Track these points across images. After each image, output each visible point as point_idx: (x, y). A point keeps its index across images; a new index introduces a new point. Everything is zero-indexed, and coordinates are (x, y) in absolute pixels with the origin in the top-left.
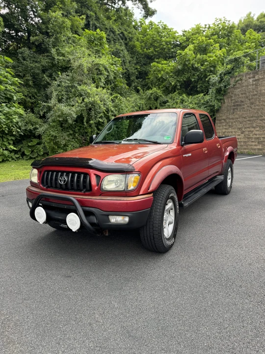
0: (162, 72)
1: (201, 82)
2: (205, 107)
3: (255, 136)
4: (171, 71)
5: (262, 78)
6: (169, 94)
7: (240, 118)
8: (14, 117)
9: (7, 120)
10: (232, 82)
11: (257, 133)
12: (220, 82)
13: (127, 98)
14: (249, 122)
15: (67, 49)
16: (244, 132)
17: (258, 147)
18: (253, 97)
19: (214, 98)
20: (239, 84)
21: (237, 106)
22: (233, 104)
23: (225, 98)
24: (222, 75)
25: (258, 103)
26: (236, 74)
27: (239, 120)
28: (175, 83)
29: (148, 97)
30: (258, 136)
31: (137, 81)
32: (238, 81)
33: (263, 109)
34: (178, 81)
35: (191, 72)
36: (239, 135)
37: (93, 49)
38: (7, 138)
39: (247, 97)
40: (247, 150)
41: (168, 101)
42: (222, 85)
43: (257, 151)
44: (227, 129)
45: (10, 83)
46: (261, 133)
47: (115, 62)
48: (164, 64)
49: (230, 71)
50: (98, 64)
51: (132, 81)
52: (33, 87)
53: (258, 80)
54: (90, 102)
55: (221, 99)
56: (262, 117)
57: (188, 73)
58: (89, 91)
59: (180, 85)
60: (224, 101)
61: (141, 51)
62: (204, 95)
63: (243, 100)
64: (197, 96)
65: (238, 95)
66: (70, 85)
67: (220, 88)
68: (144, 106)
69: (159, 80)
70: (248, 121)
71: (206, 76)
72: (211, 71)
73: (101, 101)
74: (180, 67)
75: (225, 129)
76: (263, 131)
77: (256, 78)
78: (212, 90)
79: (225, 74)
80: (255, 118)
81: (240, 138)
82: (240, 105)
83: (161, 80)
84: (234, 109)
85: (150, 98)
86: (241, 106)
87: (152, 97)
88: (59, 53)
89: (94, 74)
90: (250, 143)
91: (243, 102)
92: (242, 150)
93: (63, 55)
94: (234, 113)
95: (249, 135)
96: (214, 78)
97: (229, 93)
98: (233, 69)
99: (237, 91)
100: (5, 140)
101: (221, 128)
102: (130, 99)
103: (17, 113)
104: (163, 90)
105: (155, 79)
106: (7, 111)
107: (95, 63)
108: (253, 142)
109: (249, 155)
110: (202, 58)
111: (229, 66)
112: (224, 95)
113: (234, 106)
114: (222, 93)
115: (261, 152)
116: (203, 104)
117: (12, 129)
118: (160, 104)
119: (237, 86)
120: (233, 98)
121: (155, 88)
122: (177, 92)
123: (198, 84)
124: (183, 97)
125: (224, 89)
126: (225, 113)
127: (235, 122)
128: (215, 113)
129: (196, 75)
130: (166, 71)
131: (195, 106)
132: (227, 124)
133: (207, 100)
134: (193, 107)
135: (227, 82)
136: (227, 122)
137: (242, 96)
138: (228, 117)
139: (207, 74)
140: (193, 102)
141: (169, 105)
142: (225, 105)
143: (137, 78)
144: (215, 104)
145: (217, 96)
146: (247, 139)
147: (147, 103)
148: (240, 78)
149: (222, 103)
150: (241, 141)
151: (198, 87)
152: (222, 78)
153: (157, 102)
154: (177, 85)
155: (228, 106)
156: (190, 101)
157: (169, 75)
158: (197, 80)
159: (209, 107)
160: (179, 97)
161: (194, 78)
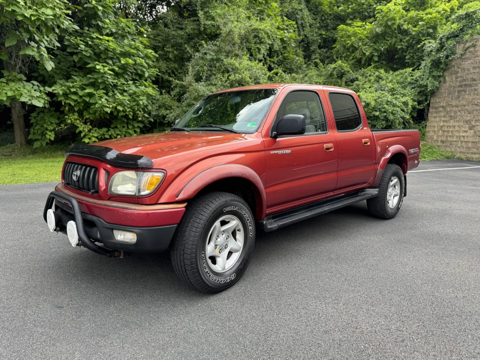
0: (352, 38)
1: (412, 51)
2: (414, 88)
4: (367, 37)
6: (360, 69)
7: (468, 105)
8: (141, 98)
9: (133, 102)
10: (459, 50)
12: (439, 51)
13: (293, 75)
15: (218, 11)
16: (473, 126)
19: (427, 75)
20: (470, 52)
21: (465, 86)
22: (458, 84)
23: (446, 74)
24: (443, 40)
26: (467, 37)
27: (467, 107)
28: (370, 53)
29: (329, 72)
31: (319, 51)
32: (469, 47)
34: (375, 49)
35: (396, 37)
36: (466, 132)
37: (255, 9)
38: (133, 125)
40: (477, 156)
41: (357, 79)
42: (442, 55)
44: (446, 121)
45: (142, 55)
47: (287, 26)
48: (358, 27)
49: (456, 34)
50: (257, 29)
51: (313, 52)
52: (172, 61)
54: (236, 79)
55: (440, 76)
57: (391, 37)
58: (237, 65)
59: (378, 56)
60: (445, 79)
61: (328, 10)
62: (413, 70)
63: (475, 77)
64: (401, 71)
65: (469, 70)
66: (215, 57)
67: (439, 59)
69: (348, 49)
71: (419, 41)
72: (429, 35)
73: (251, 78)
74: (378, 30)
75: (444, 121)
78: (426, 63)
79: (448, 39)
81: (467, 137)
82: (470, 86)
83: (351, 50)
84: (459, 92)
85: (331, 75)
86: (472, 86)
87: (335, 73)
88: (209, 17)
89: (250, 43)
91: (474, 80)
92: (469, 156)
93: (213, 19)
94: (459, 97)
96: (431, 45)
97: (454, 66)
98: (461, 30)
99: (466, 64)
100: (130, 127)
101: (438, 119)
102: (296, 76)
103: (145, 94)
104: (353, 64)
105: (342, 49)
106: (133, 91)
107: (253, 27)
110: (416, 16)
111: (455, 26)
112: (444, 70)
113: (461, 86)
114: (442, 66)
116: (410, 83)
117: (138, 114)
118: (346, 82)
119: (467, 56)
120: (459, 75)
121: (340, 61)
122: (373, 65)
123: (407, 53)
124: (381, 73)
125: (445, 61)
126: (446, 96)
127: (460, 111)
128: (429, 97)
129: (404, 40)
130: (358, 37)
131: (397, 86)
132: (448, 113)
133: (416, 78)
134: (392, 87)
135: (451, 50)
136: (447, 111)
137: (474, 71)
138: (450, 103)
139: (422, 38)
140: (395, 81)
141: (358, 85)
142: (445, 85)
143: (320, 47)
144: (428, 83)
145: (433, 72)
146: (478, 137)
147: (326, 82)
148: (473, 44)
149: (440, 82)
150: (469, 140)
151: (407, 58)
152: (443, 44)
153: (341, 80)
154: (373, 55)
155: (450, 86)
156: (390, 78)
157: (363, 42)
158: (406, 48)
159: (418, 87)
160: (374, 73)
161: (402, 45)
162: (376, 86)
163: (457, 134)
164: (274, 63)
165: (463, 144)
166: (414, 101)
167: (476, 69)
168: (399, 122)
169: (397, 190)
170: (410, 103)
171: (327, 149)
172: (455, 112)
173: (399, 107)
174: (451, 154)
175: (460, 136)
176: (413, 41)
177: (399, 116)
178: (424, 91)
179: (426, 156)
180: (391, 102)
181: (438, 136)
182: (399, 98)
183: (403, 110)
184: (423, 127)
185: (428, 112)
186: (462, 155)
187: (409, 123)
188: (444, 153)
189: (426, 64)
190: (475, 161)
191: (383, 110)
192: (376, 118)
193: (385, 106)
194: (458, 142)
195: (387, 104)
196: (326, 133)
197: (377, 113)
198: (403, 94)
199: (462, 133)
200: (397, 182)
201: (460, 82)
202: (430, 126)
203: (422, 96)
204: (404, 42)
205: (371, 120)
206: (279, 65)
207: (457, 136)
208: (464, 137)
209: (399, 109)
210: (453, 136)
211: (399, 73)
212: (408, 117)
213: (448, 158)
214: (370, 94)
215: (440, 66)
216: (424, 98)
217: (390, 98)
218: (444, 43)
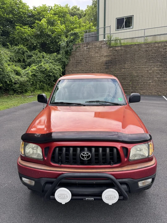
0: (25, 34)
1: (53, 45)
4: (32, 35)
5: (92, 48)
6: (32, 50)
10: (74, 47)
12: (67, 47)
18: (87, 58)
19: (64, 57)
20: (78, 49)
21: (78, 63)
23: (70, 57)
24: (68, 43)
25: (90, 62)
26: (76, 43)
29: (16, 51)
32: (78, 47)
33: (93, 66)
34: (38, 42)
35: (46, 37)
39: (84, 58)
41: (32, 56)
48: (25, 29)
49: (72, 41)
53: (89, 48)
55: (68, 58)
57: (44, 37)
59: (39, 45)
62: (57, 54)
65: (78, 56)
67: (68, 50)
68: (14, 58)
69: (23, 40)
72: (59, 39)
74: (39, 33)
77: (88, 47)
79: (70, 42)
80: (89, 71)
82: (80, 63)
83: (25, 40)
84: (76, 65)
87: (20, 51)
91: (81, 61)
94: (76, 67)
96: (63, 44)
97: (73, 54)
98: (74, 39)
99: (78, 54)
104: (28, 48)
105: (20, 39)
110: (52, 29)
111: (72, 37)
112: (70, 55)
113: (76, 63)
114: (69, 54)
116: (57, 60)
118: (26, 57)
119: (77, 51)
121: (22, 46)
122: (38, 50)
123: (51, 46)
124: (44, 54)
125: (70, 52)
126: (71, 67)
128: (66, 67)
129: (49, 39)
130: (28, 34)
133: (60, 58)
135: (71, 47)
137: (81, 57)
138: (73, 69)
139: (56, 40)
141: (34, 59)
142: (70, 62)
144: (65, 61)
145: (66, 56)
149: (69, 60)
151: (51, 48)
153: (24, 55)
154: (37, 45)
155: (72, 62)
157: (31, 37)
158: (50, 43)
159: (62, 62)
161: (48, 41)
170: (61, 69)
189: (63, 52)
191: (53, 72)
192: (50, 76)
195: (53, 70)
197: (51, 74)
198: (56, 65)
201: (76, 61)
211: (52, 55)
215: (68, 53)
216: (63, 67)
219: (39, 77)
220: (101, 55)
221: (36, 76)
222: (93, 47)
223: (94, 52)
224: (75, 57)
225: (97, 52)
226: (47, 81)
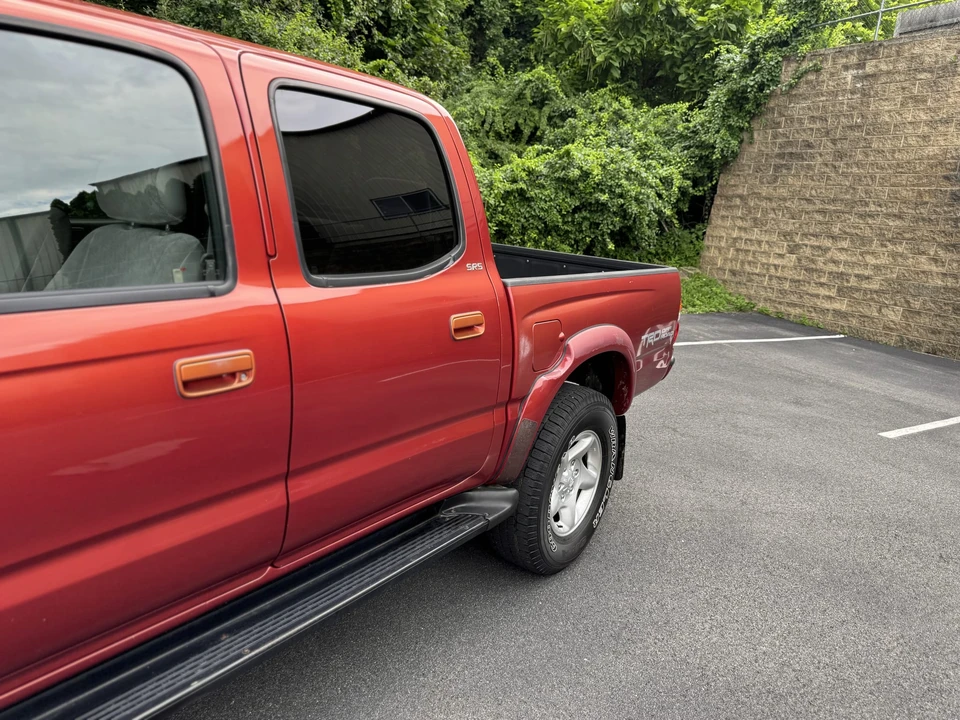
0: (573, 18)
1: (691, 66)
3: (832, 267)
4: (603, 21)
5: (888, 72)
6: (583, 91)
7: (792, 198)
10: (787, 75)
11: (842, 257)
12: (746, 70)
14: (819, 217)
16: (798, 247)
17: (837, 306)
18: (849, 133)
19: (717, 121)
20: (807, 82)
21: (791, 156)
22: (777, 150)
23: (755, 125)
24: (758, 49)
25: (860, 157)
26: (805, 48)
27: (788, 204)
28: (606, 59)
29: (517, 90)
30: (842, 269)
31: (505, 42)
32: (806, 72)
33: (873, 178)
34: (617, 51)
35: (662, 30)
36: (781, 256)
39: (827, 133)
40: (798, 311)
41: (573, 114)
42: (751, 81)
43: (830, 317)
44: (745, 229)
46: (854, 259)
49: (784, 38)
51: (491, 41)
53: (873, 76)
55: (741, 129)
56: (867, 204)
59: (620, 69)
60: (752, 137)
62: (691, 108)
63: (812, 140)
64: (665, 107)
65: (800, 121)
67: (745, 89)
68: (498, 119)
69: (561, 42)
70: (818, 211)
71: (708, 46)
72: (728, 35)
74: (627, 8)
75: (740, 228)
76: (862, 254)
77: (869, 68)
78: (718, 94)
79: (767, 47)
80: (840, 207)
81: (784, 267)
82: (800, 157)
83: (566, 46)
84: (777, 168)
85: (520, 96)
86: (803, 159)
87: (528, 92)
90: (813, 289)
91: (809, 145)
92: (782, 308)
94: (775, 180)
95: (813, 261)
96: (731, 56)
97: (773, 109)
98: (795, 31)
99: (798, 108)
101: (728, 223)
105: (550, 40)
108: (822, 285)
109: (801, 327)
111: (783, 20)
112: (753, 116)
113: (781, 156)
114: (748, 107)
115: (842, 322)
116: (681, 136)
118: (550, 118)
119: (801, 90)
120: (780, 130)
121: (542, 67)
122: (610, 87)
123: (682, 70)
124: (623, 105)
125: (755, 97)
126: (749, 175)
127: (774, 210)
128: (716, 173)
129: (679, 40)
130: (586, 17)
131: (654, 140)
132: (750, 212)
133: (695, 127)
134: (644, 141)
135: (769, 73)
136: (750, 207)
137: (811, 126)
138: (756, 191)
139: (714, 40)
140: (651, 128)
141: (573, 127)
142: (751, 150)
143: (507, 33)
144: (718, 141)
145: (729, 117)
146: (803, 271)
147: (508, 111)
148: (815, 65)
149: (741, 142)
150: (785, 275)
151: (681, 78)
152: (756, 58)
153: (540, 112)
154: (611, 65)
155: (761, 153)
156: (642, 120)
157: (593, 30)
158: (680, 57)
159: (697, 147)
160: (610, 105)
161: (672, 49)
162: (610, 133)
163: (764, 261)
164: (394, 49)
165: (774, 281)
166: (685, 176)
167: (815, 122)
168: (650, 221)
169: (593, 472)
170: (677, 182)
171: (188, 385)
172: (765, 212)
173: (652, 187)
174: (747, 301)
175: (769, 265)
176: (695, 44)
177: (650, 208)
178: (707, 157)
179: (698, 302)
180: (637, 175)
181: (726, 260)
182: (655, 168)
183: (660, 196)
184: (697, 238)
185: (712, 204)
186: (768, 305)
187: (670, 224)
188: (734, 299)
189: (718, 97)
190: (792, 322)
191: (618, 191)
192: (602, 207)
193: (623, 182)
194: (765, 276)
195: (628, 179)
196: (212, 294)
197: (604, 198)
198: (664, 159)
199: (775, 258)
200: (593, 445)
201: (781, 147)
202: (712, 236)
203: (702, 167)
204: (678, 43)
205: (591, 212)
206: (405, 57)
207: (763, 265)
208: (776, 267)
209: (652, 193)
210: (754, 263)
211: (660, 110)
212: (668, 212)
213: (740, 309)
214: (594, 152)
215: (745, 106)
216: (705, 172)
217: (635, 164)
218: (758, 55)
219: (543, 205)
220: (942, 115)
221: (530, 200)
222: (902, 66)
223: (900, 99)
224: (778, 124)
225: (918, 100)
226: (581, 231)
